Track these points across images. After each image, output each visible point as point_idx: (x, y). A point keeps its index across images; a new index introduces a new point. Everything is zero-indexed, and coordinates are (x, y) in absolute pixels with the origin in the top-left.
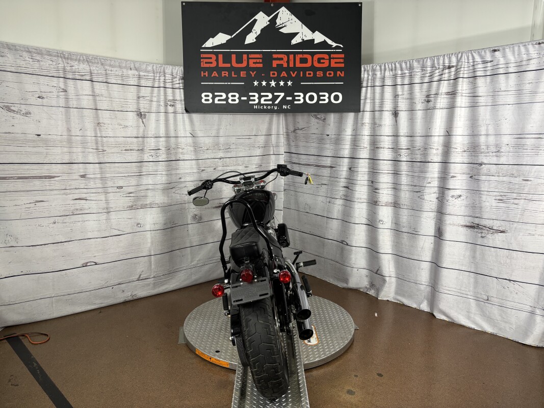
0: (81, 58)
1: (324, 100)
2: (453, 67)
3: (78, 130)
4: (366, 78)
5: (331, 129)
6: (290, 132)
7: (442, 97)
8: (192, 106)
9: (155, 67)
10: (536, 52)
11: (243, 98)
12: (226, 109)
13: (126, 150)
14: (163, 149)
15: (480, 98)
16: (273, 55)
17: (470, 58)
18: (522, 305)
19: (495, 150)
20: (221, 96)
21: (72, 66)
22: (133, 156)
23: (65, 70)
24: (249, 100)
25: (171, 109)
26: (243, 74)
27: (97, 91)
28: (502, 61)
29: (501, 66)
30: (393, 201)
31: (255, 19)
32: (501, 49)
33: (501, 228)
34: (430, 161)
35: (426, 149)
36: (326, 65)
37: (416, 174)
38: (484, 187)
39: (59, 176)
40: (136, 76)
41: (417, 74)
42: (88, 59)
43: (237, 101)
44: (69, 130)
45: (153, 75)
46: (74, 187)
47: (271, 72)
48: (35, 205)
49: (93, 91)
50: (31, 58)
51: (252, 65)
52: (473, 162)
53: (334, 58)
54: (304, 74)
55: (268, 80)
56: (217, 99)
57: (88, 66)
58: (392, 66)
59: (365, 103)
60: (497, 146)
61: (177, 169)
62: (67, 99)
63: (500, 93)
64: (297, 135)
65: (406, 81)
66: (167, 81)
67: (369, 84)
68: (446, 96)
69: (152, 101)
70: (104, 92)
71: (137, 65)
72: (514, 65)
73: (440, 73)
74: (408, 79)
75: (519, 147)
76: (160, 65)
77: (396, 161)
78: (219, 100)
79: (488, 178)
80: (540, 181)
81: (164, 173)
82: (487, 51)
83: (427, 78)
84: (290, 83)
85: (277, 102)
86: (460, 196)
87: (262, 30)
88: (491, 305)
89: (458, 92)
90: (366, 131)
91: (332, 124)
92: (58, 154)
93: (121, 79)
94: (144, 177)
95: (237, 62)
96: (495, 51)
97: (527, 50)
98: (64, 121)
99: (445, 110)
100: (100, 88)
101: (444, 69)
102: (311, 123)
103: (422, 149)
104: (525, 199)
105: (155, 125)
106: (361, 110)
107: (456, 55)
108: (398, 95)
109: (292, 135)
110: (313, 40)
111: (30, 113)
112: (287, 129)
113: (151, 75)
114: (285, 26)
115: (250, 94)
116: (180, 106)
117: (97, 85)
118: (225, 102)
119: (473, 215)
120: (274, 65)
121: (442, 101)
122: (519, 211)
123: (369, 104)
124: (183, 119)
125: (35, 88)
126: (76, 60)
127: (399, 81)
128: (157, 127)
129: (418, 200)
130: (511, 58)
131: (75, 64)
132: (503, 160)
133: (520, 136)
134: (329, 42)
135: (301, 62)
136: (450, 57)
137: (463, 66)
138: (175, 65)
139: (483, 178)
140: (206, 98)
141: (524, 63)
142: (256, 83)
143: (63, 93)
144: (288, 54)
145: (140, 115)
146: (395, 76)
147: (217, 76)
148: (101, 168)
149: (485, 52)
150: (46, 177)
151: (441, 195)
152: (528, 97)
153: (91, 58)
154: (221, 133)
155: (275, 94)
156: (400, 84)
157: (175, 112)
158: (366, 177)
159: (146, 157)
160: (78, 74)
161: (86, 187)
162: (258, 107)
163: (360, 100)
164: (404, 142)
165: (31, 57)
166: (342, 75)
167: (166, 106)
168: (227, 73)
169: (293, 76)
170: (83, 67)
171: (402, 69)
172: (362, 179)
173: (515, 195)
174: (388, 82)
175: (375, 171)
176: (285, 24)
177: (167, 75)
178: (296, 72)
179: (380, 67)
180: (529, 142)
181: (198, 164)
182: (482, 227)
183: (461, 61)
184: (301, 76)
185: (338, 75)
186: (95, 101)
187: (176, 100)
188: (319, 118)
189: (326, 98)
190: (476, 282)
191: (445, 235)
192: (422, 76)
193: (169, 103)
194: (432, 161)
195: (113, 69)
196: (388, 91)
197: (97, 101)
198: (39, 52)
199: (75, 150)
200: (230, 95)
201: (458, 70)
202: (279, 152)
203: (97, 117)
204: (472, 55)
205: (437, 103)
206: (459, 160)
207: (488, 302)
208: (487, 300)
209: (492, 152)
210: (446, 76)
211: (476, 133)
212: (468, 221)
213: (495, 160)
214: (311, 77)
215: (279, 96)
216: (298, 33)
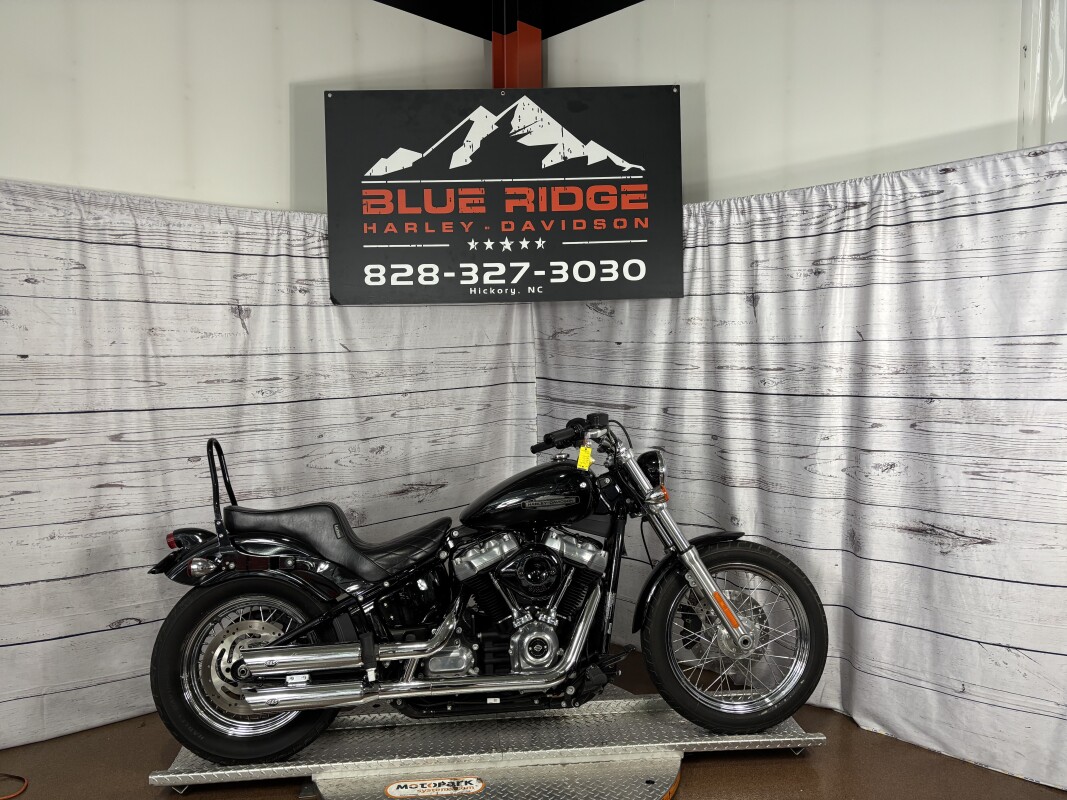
0: (118, 203)
2: (864, 204)
3: (107, 343)
4: (692, 230)
5: (625, 332)
6: (547, 337)
7: (846, 263)
8: (346, 291)
9: (269, 217)
10: (1029, 171)
11: (447, 275)
12: (415, 295)
13: (207, 382)
14: (286, 378)
15: (920, 265)
16: (507, 189)
17: (898, 186)
18: (1038, 702)
19: (958, 370)
20: (404, 270)
21: (99, 218)
22: (224, 394)
23: (82, 227)
24: (459, 277)
25: (301, 298)
26: (447, 227)
27: (149, 266)
28: (962, 190)
29: (960, 201)
30: (755, 477)
31: (469, 120)
32: (958, 167)
33: (981, 533)
34: (825, 393)
35: (815, 368)
36: (612, 205)
37: (799, 421)
38: (941, 446)
39: (65, 440)
40: (229, 234)
41: (794, 219)
42: (132, 205)
43: (436, 280)
44: (88, 344)
45: (265, 231)
46: (96, 462)
47: (504, 223)
48: (12, 500)
49: (141, 265)
50: (14, 204)
51: (464, 209)
52: (916, 394)
53: (627, 193)
54: (569, 225)
55: (498, 238)
56: (395, 276)
57: (131, 217)
58: (743, 205)
59: (692, 279)
60: (962, 360)
61: (313, 418)
62: (85, 283)
63: (961, 255)
64: (560, 343)
65: (773, 234)
66: (293, 243)
67: (700, 243)
68: (856, 262)
69: (263, 283)
70: (164, 268)
71: (233, 213)
72: (988, 197)
73: (839, 218)
74: (775, 229)
75: (1009, 362)
76: (279, 213)
77: (758, 394)
78: (399, 279)
79: (947, 427)
80: (1056, 433)
81: (285, 426)
82: (930, 172)
83: (813, 227)
84: (540, 243)
85: (515, 281)
86: (892, 466)
87: (484, 142)
88: (971, 703)
89: (876, 253)
90: (696, 334)
91: (627, 322)
92: (64, 393)
93: (198, 241)
94: (246, 437)
96: (946, 171)
97: (1012, 168)
98: (79, 327)
99: (852, 289)
100: (154, 259)
101: (846, 208)
102: (586, 319)
103: (808, 369)
104: (1027, 471)
105: (269, 330)
106: (686, 292)
107: (868, 182)
108: (757, 262)
109: (550, 343)
110: (585, 158)
111: (7, 313)
112: (540, 332)
113: (261, 231)
114: (529, 132)
115: (462, 265)
116: (321, 292)
117: (148, 254)
118: (411, 283)
119: (923, 506)
120: (509, 209)
121: (846, 273)
122: (1019, 498)
123: (700, 280)
124: (328, 318)
125: (21, 263)
126: (106, 206)
127: (758, 234)
128: (273, 336)
129: (805, 474)
130: (980, 184)
131: (105, 213)
132: (977, 390)
133: (1009, 341)
134: (618, 161)
135: (561, 203)
136: (856, 187)
137: (883, 203)
138: (310, 212)
139: (937, 427)
140: (374, 275)
141: (1007, 193)
142: (473, 245)
143: (78, 272)
144: (535, 186)
145: (238, 311)
146: (750, 225)
147: (396, 231)
148: (154, 420)
149: (926, 174)
150: (35, 442)
151: (853, 464)
152: (1019, 261)
153: (136, 202)
154: (407, 344)
155: (512, 265)
156: (761, 239)
157: (310, 305)
158: (700, 428)
159: (250, 395)
160: (111, 233)
161: (121, 460)
162: (477, 291)
163: (681, 272)
164: (771, 355)
165: (12, 202)
166: (646, 225)
167: (292, 291)
168: (415, 225)
169: (548, 228)
170: (122, 221)
171: (762, 211)
172: (692, 430)
173: (1006, 464)
174: (737, 236)
175: (719, 415)
176: (528, 128)
177: (294, 232)
178: (552, 222)
179: (720, 207)
180: (1029, 352)
181: (358, 407)
182: (940, 531)
183: (879, 192)
184: (563, 228)
185: (636, 226)
186: (144, 285)
187: (313, 280)
188: (601, 310)
189: (612, 270)
190: (936, 652)
191: (867, 549)
192: (804, 223)
193: (298, 286)
194: (831, 393)
195: (182, 222)
196: (738, 255)
197: (149, 286)
198: (31, 191)
199: (98, 384)
200: (421, 268)
201: (874, 211)
202: (526, 377)
203: (148, 316)
204: (901, 181)
205: (836, 277)
206: (886, 390)
207: (965, 696)
208: (963, 691)
209: (953, 374)
210: (851, 222)
211: (917, 336)
212: (911, 518)
213: (958, 390)
214: (582, 230)
215: (521, 268)
216: (555, 145)
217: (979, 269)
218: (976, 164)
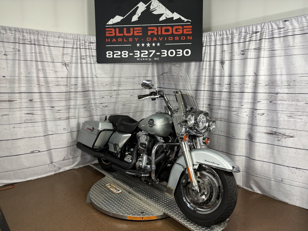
0: (29, 32)
1: (180, 54)
2: (258, 32)
3: (27, 73)
4: (205, 41)
6: (160, 75)
7: (252, 51)
8: (101, 59)
9: (74, 36)
11: (130, 54)
12: (120, 61)
13: (56, 85)
15: (276, 51)
16: (149, 28)
17: (270, 26)
19: (286, 84)
20: (118, 53)
21: (24, 36)
23: (19, 39)
24: (134, 55)
25: (83, 61)
26: (130, 40)
27: (38, 51)
28: (290, 27)
29: (290, 31)
31: (137, 6)
32: (290, 19)
33: (290, 134)
35: (241, 84)
36: (181, 32)
37: (234, 100)
38: (279, 108)
39: (17, 100)
40: (62, 41)
41: (236, 37)
42: (33, 32)
43: (127, 56)
45: (73, 41)
46: (25, 107)
47: (147, 38)
49: (35, 50)
51: (136, 34)
52: (272, 92)
53: (185, 28)
54: (167, 39)
55: (146, 43)
56: (115, 55)
57: (33, 36)
58: (221, 33)
59: (204, 56)
60: (288, 81)
62: (20, 55)
63: (289, 48)
64: (164, 76)
65: (230, 42)
66: (81, 44)
67: (207, 45)
68: (255, 51)
69: (73, 56)
70: (42, 51)
71: (63, 35)
72: (299, 29)
73: (250, 36)
74: (231, 40)
76: (77, 35)
78: (116, 56)
79: (282, 102)
82: (281, 21)
83: (242, 40)
85: (151, 56)
86: (263, 114)
87: (142, 13)
88: (284, 185)
89: (262, 48)
95: (127, 33)
96: (286, 21)
99: (254, 59)
101: (253, 33)
102: (172, 69)
103: (238, 84)
104: (306, 116)
105: (75, 70)
106: (203, 61)
107: (261, 25)
108: (225, 51)
110: (173, 17)
112: (158, 73)
113: (71, 41)
114: (156, 10)
115: (135, 51)
116: (89, 59)
117: (38, 47)
118: (120, 57)
119: (272, 126)
120: (149, 34)
122: (303, 124)
124: (91, 67)
125: (2, 49)
126: (26, 33)
127: (225, 42)
129: (235, 116)
130: (296, 25)
131: (26, 35)
132: (292, 91)
134: (183, 18)
135: (165, 32)
136: (256, 26)
137: (265, 32)
139: (279, 102)
140: (109, 54)
141: (305, 28)
142: (138, 45)
143: (18, 52)
144: (157, 27)
145: (65, 64)
146: (223, 39)
147: (115, 41)
149: (279, 22)
150: (8, 101)
151: (252, 113)
155: (150, 51)
156: (226, 44)
159: (69, 89)
160: (27, 40)
161: (32, 107)
162: (139, 59)
163: (202, 54)
166: (191, 39)
167: (81, 59)
168: (121, 39)
169: (161, 40)
170: (30, 37)
171: (227, 35)
172: (203, 103)
173: (300, 114)
174: (218, 43)
177: (81, 41)
178: (162, 38)
179: (214, 33)
182: (278, 134)
183: (264, 28)
184: (166, 40)
185: (188, 39)
187: (87, 56)
188: (176, 66)
189: (180, 52)
190: (274, 169)
191: (254, 139)
192: (239, 38)
193: (82, 57)
194: (245, 92)
195: (47, 37)
196: (218, 48)
197: (38, 56)
198: (4, 28)
200: (123, 52)
201: (262, 34)
204: (271, 24)
205: (248, 55)
206: (263, 91)
207: (282, 182)
208: (282, 181)
209: (285, 86)
210: (254, 38)
211: (274, 74)
212: (268, 130)
213: (286, 91)
214: (171, 40)
215: (152, 52)
216: (163, 14)
217: (295, 52)
218: (295, 19)
